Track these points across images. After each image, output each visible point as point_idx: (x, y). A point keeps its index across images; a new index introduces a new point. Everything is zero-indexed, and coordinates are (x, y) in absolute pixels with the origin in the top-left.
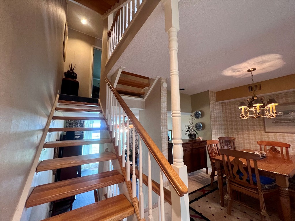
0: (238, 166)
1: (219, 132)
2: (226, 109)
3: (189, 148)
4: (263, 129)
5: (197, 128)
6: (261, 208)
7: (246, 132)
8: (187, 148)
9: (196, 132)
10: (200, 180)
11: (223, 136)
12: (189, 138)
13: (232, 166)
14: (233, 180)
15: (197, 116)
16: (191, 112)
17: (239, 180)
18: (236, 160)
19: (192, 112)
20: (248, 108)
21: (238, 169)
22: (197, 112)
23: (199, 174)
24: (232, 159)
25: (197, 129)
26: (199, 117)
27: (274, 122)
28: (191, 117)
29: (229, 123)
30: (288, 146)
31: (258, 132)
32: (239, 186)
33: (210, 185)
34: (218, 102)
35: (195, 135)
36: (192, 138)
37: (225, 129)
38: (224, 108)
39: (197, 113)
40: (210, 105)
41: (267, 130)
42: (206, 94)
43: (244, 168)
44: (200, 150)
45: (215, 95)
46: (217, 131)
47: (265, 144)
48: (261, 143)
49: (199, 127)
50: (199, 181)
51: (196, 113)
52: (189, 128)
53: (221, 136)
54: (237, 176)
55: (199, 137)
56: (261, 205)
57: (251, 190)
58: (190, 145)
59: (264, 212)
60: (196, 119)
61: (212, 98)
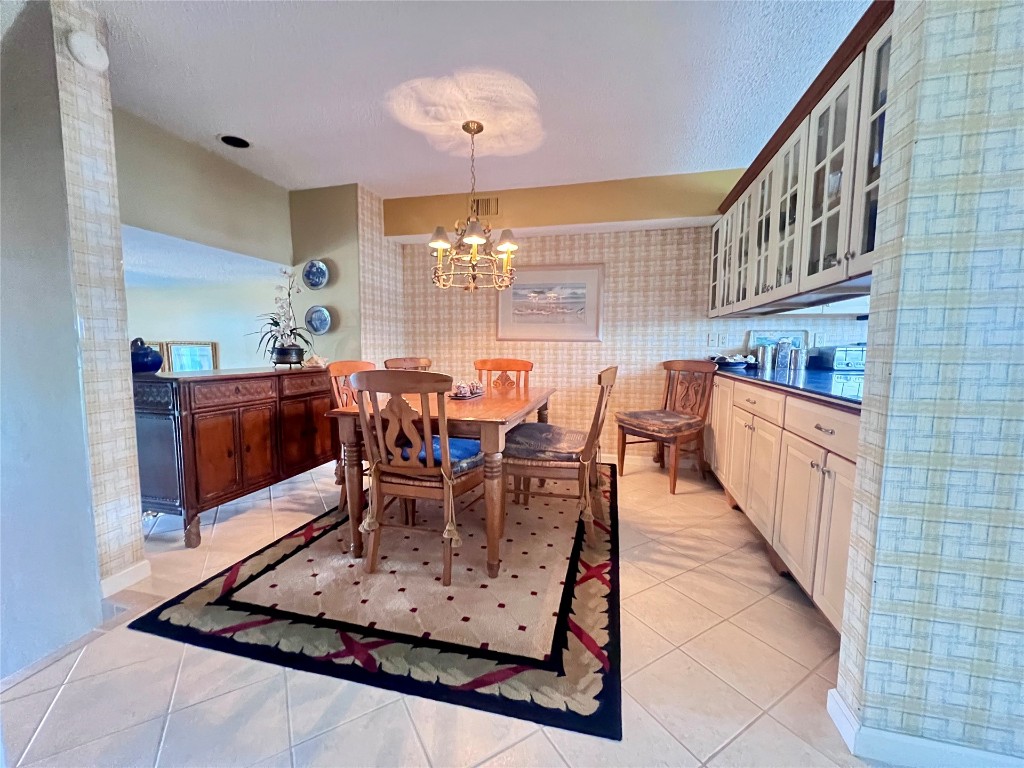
0: (400, 420)
1: (386, 342)
2: (413, 269)
3: (263, 396)
4: (492, 331)
5: (312, 326)
6: (446, 520)
7: (457, 341)
8: (252, 394)
9: (307, 342)
10: (304, 504)
11: (401, 355)
12: (276, 363)
13: (385, 423)
14: (384, 468)
15: (312, 278)
16: (289, 262)
17: (401, 462)
18: (396, 405)
19: (294, 263)
20: (454, 252)
21: (398, 429)
22: (313, 265)
23: (312, 485)
24: (383, 398)
25: (311, 329)
26: (321, 284)
27: (516, 312)
28: (285, 282)
29: (420, 314)
30: (527, 367)
31: (482, 341)
32: (402, 481)
33: (336, 508)
34: (392, 239)
35: (300, 353)
36: (290, 363)
37: (407, 334)
38: (409, 265)
39: (314, 270)
40: (358, 239)
41: (500, 335)
42: (347, 193)
43: (414, 422)
44: (316, 403)
45: (379, 209)
46: (382, 339)
47: (489, 366)
48: (482, 366)
49: (318, 323)
50: (302, 508)
51: (308, 268)
52: (276, 324)
53: (394, 356)
54: (397, 452)
55: (315, 357)
56: (446, 515)
57: (428, 484)
58: (269, 383)
59: (449, 530)
60: (305, 290)
61: (369, 217)
